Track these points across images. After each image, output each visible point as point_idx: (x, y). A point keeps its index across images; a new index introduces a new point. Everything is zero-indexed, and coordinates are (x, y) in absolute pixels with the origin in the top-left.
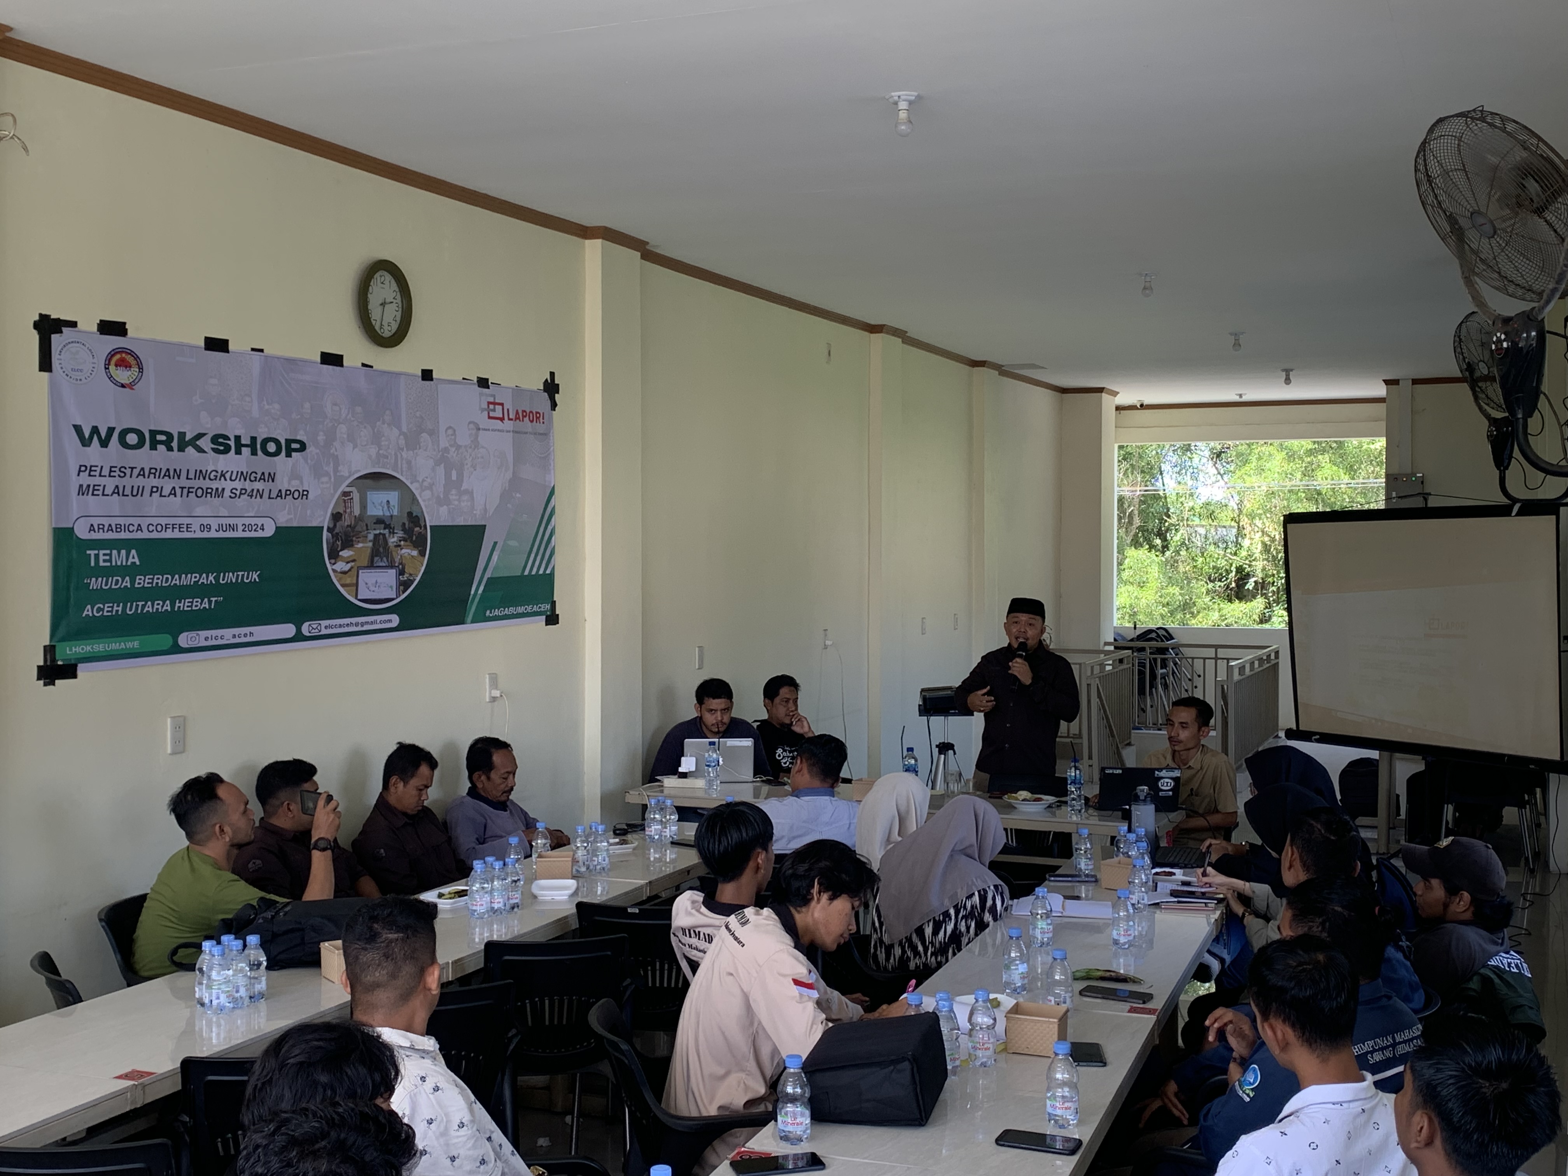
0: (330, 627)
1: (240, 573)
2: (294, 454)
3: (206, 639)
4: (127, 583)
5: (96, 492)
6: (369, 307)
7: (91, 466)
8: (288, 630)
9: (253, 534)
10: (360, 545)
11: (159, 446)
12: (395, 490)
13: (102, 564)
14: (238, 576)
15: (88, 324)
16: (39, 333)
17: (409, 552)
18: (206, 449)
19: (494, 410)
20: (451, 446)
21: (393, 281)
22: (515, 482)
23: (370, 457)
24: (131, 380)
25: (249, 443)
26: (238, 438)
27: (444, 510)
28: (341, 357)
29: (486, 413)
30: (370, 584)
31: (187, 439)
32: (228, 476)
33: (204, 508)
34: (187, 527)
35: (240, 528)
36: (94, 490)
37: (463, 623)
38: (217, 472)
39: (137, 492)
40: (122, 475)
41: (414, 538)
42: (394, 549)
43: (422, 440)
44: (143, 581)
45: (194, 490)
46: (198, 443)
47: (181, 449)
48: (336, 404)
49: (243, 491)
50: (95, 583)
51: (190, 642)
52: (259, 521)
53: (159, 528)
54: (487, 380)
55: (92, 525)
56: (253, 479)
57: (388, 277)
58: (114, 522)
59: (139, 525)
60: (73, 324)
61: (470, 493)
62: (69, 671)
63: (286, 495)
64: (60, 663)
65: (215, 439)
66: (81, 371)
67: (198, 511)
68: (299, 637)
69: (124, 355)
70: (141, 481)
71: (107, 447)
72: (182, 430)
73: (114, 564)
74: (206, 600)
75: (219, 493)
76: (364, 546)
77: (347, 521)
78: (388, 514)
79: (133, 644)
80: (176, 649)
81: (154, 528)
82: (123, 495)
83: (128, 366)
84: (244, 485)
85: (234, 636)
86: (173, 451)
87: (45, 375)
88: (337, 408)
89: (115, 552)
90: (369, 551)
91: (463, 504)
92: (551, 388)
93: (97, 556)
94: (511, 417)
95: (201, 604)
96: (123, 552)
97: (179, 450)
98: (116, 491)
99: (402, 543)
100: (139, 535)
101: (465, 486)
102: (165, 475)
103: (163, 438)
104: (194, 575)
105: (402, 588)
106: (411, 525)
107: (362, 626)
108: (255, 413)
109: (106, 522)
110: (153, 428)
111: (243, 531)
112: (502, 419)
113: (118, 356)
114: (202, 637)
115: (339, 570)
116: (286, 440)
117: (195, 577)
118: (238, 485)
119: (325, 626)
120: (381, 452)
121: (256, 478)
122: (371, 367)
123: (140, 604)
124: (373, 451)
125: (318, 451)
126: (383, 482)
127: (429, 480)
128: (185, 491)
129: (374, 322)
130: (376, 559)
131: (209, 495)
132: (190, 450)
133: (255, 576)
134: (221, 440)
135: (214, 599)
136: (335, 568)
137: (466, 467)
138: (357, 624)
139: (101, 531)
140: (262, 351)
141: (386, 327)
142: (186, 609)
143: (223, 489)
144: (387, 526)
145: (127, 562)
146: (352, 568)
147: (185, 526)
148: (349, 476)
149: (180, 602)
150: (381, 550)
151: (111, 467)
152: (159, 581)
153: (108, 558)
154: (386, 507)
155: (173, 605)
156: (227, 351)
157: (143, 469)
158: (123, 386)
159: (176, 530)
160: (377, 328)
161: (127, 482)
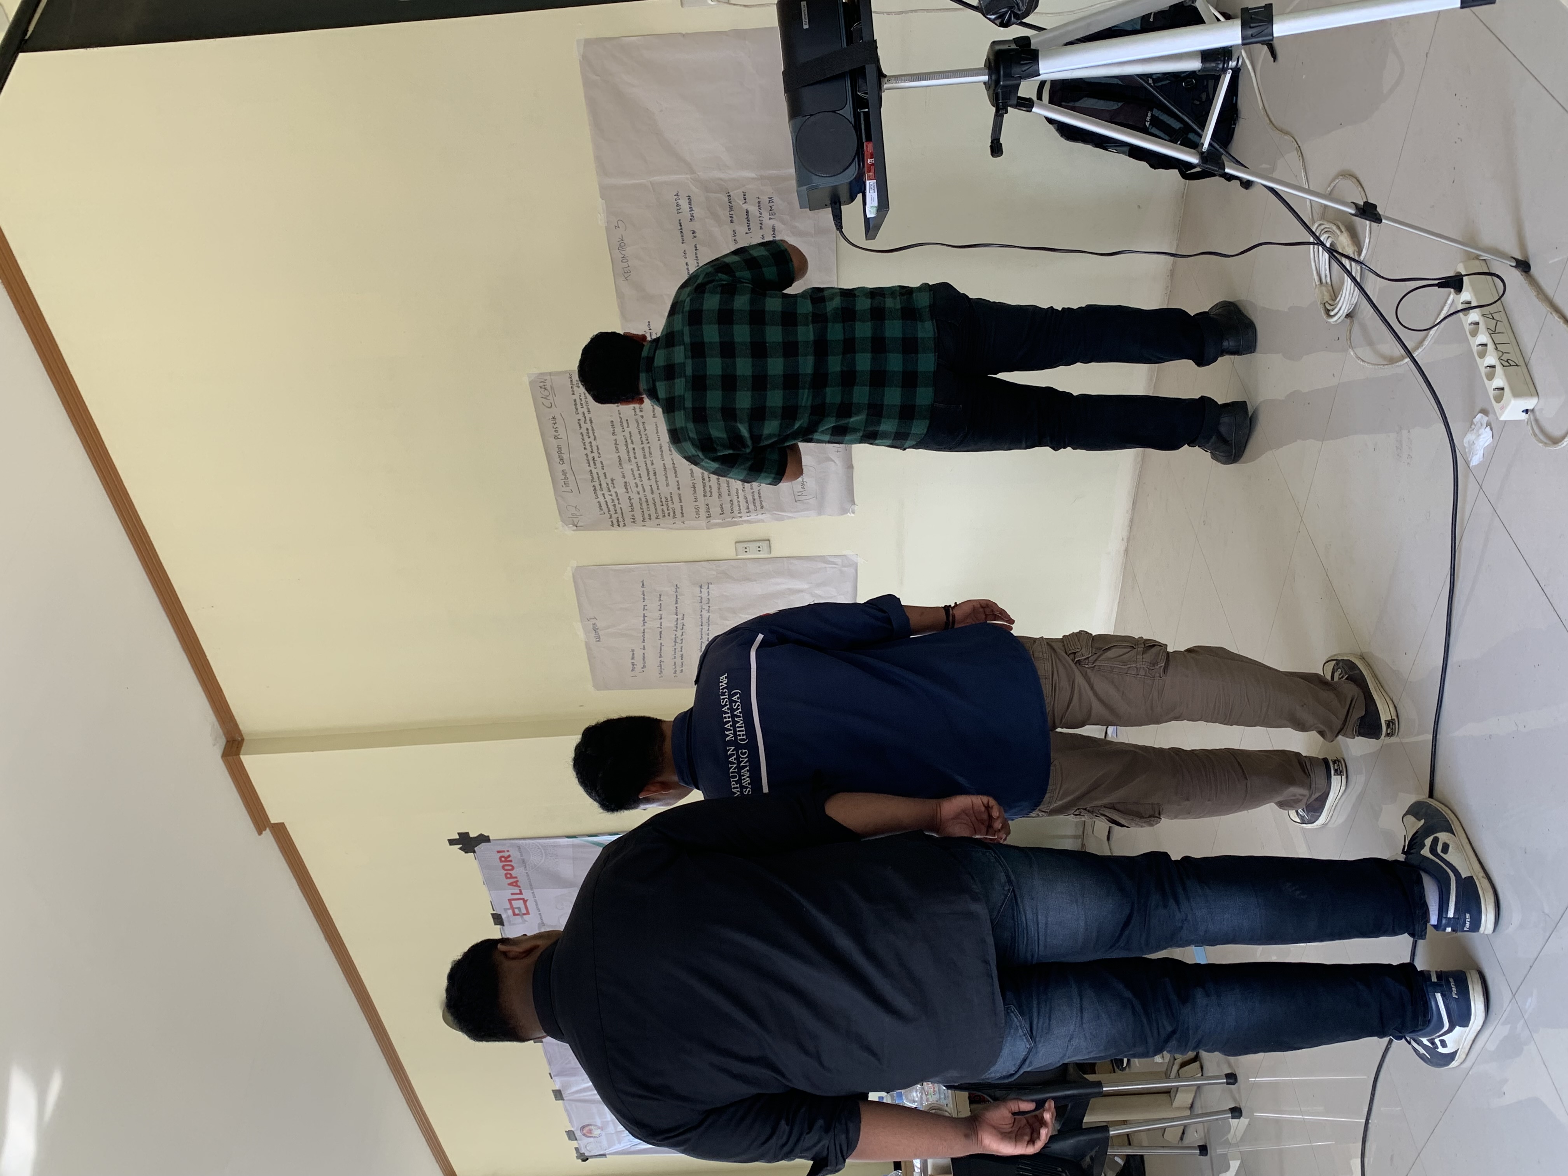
15: (575, 1144)
29: (525, 917)
83: (590, 1130)
92: (466, 843)
94: (518, 892)
112: (525, 901)
113: (586, 1133)
140: (550, 1073)
156: (559, 1090)
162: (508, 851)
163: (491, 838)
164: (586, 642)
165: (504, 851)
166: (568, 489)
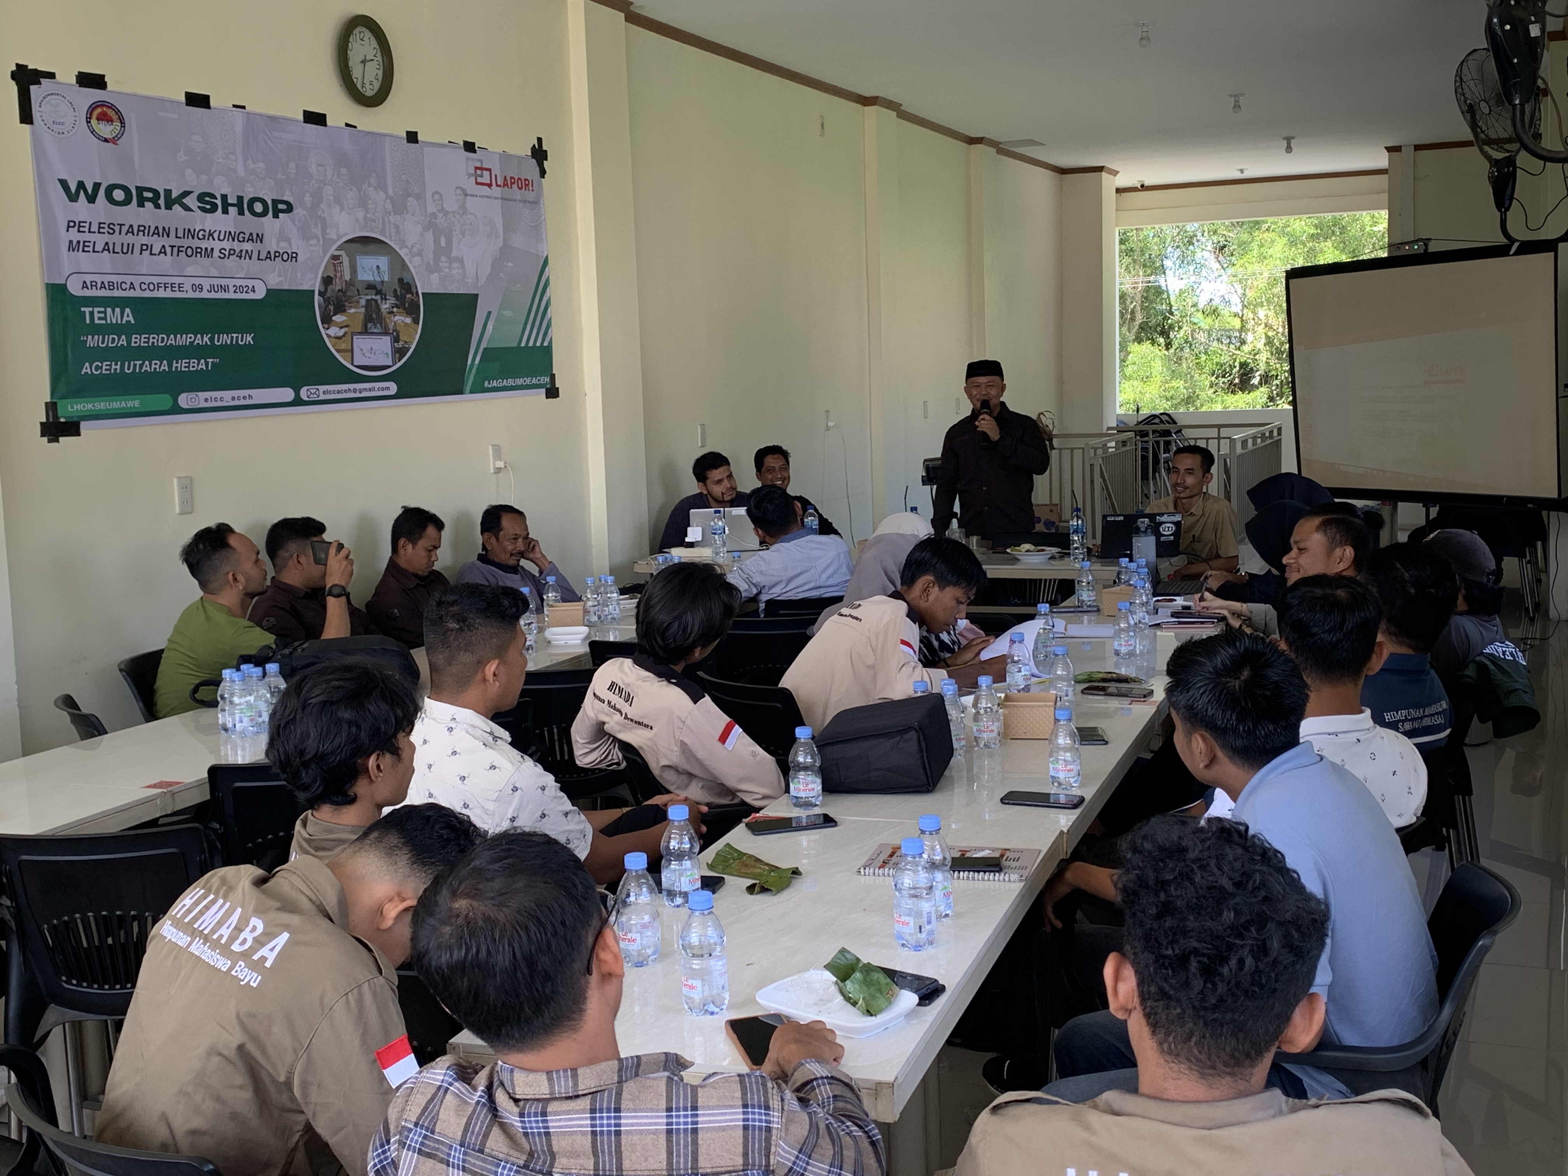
0: (329, 392)
1: (235, 335)
2: (281, 215)
3: (206, 400)
4: (123, 341)
5: (86, 249)
6: (350, 64)
7: (80, 222)
8: (287, 394)
9: (244, 296)
10: (353, 311)
11: (146, 203)
12: (384, 255)
13: (97, 321)
14: (232, 337)
15: (67, 76)
16: (17, 84)
17: (402, 319)
18: (192, 208)
19: (481, 176)
20: (438, 211)
21: (373, 38)
22: (506, 250)
23: (357, 220)
24: (114, 135)
25: (235, 202)
26: (224, 197)
27: (435, 277)
28: (324, 116)
29: (473, 178)
30: (365, 351)
31: (173, 197)
32: (216, 235)
33: (196, 267)
34: (179, 287)
35: (232, 289)
36: (84, 246)
37: (462, 393)
38: (205, 231)
39: (129, 249)
40: (111, 231)
41: (407, 305)
42: (387, 315)
43: (409, 204)
44: (140, 341)
45: (184, 249)
46: (184, 200)
47: (169, 207)
48: (321, 165)
49: (232, 252)
50: (91, 341)
51: (190, 403)
52: (250, 282)
53: (152, 287)
54: (474, 144)
55: (85, 282)
56: (241, 239)
57: (368, 34)
58: (106, 279)
59: (132, 283)
60: (51, 76)
61: (460, 260)
62: (72, 429)
63: (275, 257)
64: (62, 420)
65: (201, 198)
66: (63, 124)
67: (189, 271)
68: (298, 402)
69: (105, 109)
70: (130, 239)
71: (94, 203)
72: (168, 188)
73: (109, 322)
74: (203, 361)
75: (209, 253)
76: (356, 312)
77: (337, 285)
78: (378, 279)
79: (134, 403)
80: (176, 410)
81: (146, 287)
82: (114, 252)
83: (110, 120)
84: (232, 245)
85: (233, 399)
86: (160, 208)
87: (26, 127)
88: (321, 169)
89: (109, 310)
90: (362, 317)
91: (454, 272)
92: (539, 154)
93: (92, 313)
94: (499, 183)
95: (198, 365)
96: (118, 310)
97: (166, 208)
98: (106, 248)
99: (395, 310)
100: (131, 294)
101: (454, 254)
102: (154, 233)
103: (150, 195)
104: (189, 336)
105: (397, 355)
106: (403, 291)
107: (360, 393)
108: (241, 172)
109: (98, 279)
110: (139, 185)
111: (235, 292)
112: (490, 185)
113: (99, 110)
114: (201, 398)
115: (333, 335)
116: (273, 200)
117: (191, 338)
118: (227, 245)
119: (323, 391)
120: (368, 215)
121: (244, 238)
122: (355, 127)
123: (138, 363)
124: (360, 214)
125: (305, 212)
126: (372, 247)
127: (418, 246)
128: (175, 249)
129: (355, 80)
130: (369, 325)
131: (199, 255)
132: (177, 208)
133: (249, 338)
134: (207, 199)
135: (210, 360)
136: (329, 334)
137: (454, 233)
138: (355, 391)
139: (94, 288)
140: (243, 107)
141: (368, 86)
142: (183, 369)
143: (212, 249)
144: (378, 292)
145: (122, 320)
146: (346, 333)
147: (177, 286)
148: (337, 240)
149: (177, 363)
150: (374, 316)
151: (100, 223)
152: (155, 341)
153: (102, 315)
154: (376, 272)
155: (170, 365)
156: (209, 107)
157: (131, 226)
158: (106, 140)
159: (168, 290)
160: (359, 86)
161: (117, 239)
163: (543, 179)
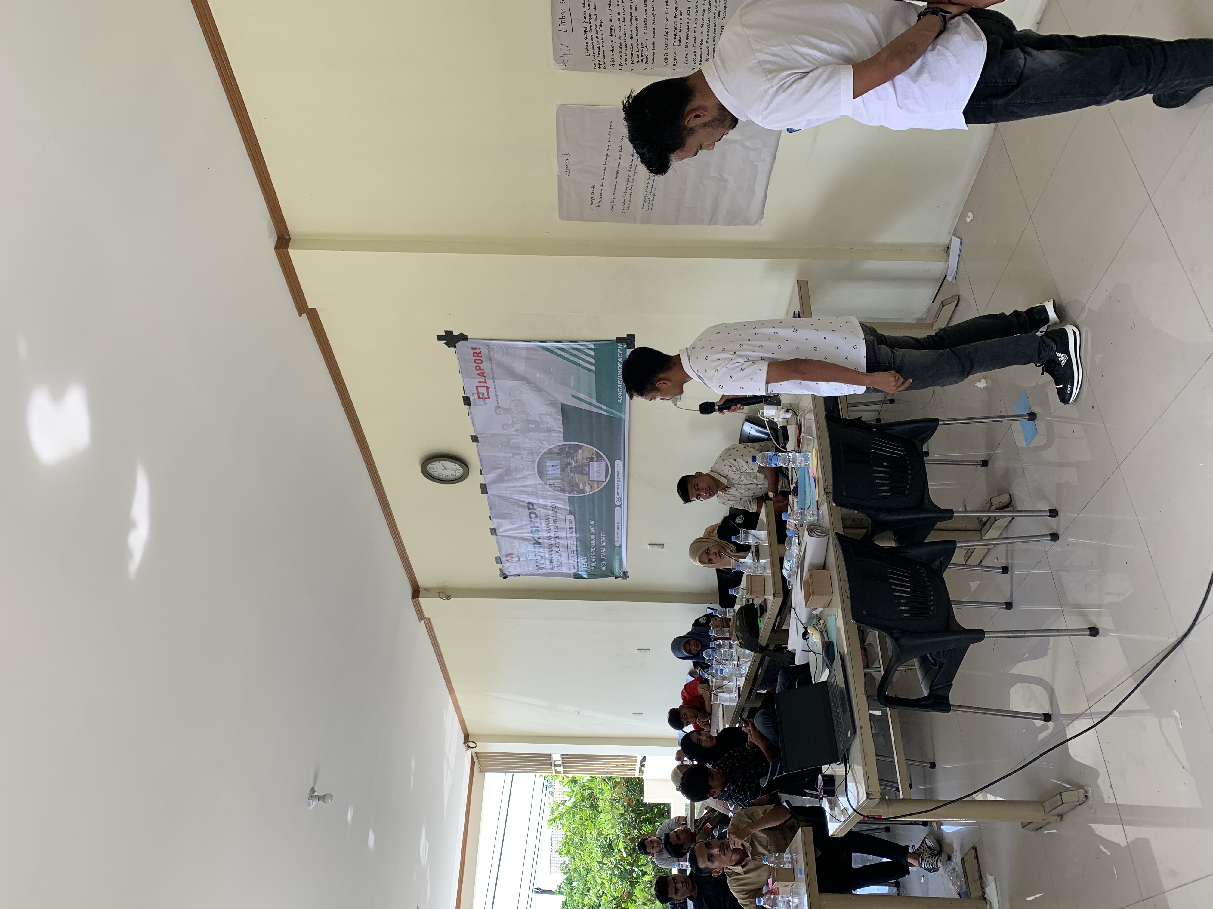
0: (618, 492)
1: (591, 527)
9: (573, 522)
12: (546, 462)
15: (500, 566)
17: (580, 454)
20: (514, 427)
21: (431, 463)
23: (530, 474)
24: (516, 556)
27: (554, 433)
29: (485, 398)
30: (598, 476)
41: (572, 451)
42: (578, 463)
51: (618, 543)
52: (567, 520)
54: (463, 397)
57: (430, 466)
61: (541, 415)
62: (625, 573)
64: (621, 575)
68: (621, 506)
69: (507, 558)
74: (602, 538)
76: (577, 478)
77: (564, 485)
78: (559, 466)
80: (620, 547)
83: (511, 557)
90: (580, 476)
94: (484, 381)
99: (575, 458)
101: (537, 419)
105: (600, 458)
106: (564, 453)
107: (620, 479)
111: (572, 525)
112: (488, 388)
114: (616, 539)
115: (590, 489)
120: (526, 468)
122: (480, 469)
123: (602, 556)
124: (527, 472)
126: (542, 468)
127: (537, 442)
129: (458, 475)
130: (584, 472)
135: (602, 535)
140: (490, 516)
144: (566, 466)
146: (589, 484)
148: (542, 484)
150: (579, 469)
154: (555, 467)
155: (603, 547)
156: (495, 528)
158: (519, 558)
159: (573, 546)
162: (480, 349)
163: (468, 338)
164: (558, 175)
165: (476, 349)
166: (563, 29)
